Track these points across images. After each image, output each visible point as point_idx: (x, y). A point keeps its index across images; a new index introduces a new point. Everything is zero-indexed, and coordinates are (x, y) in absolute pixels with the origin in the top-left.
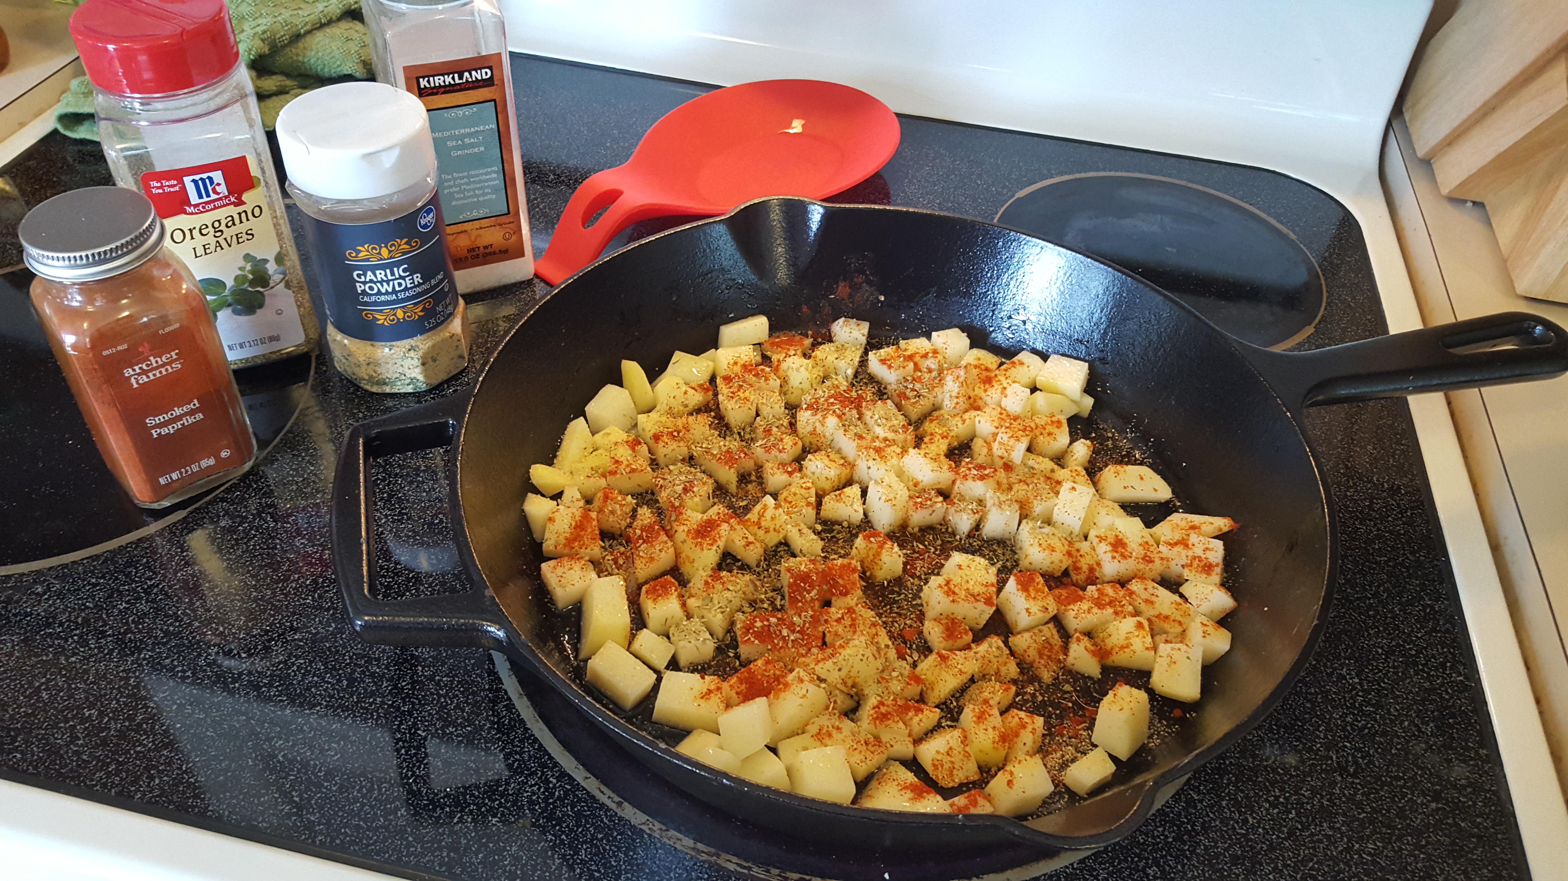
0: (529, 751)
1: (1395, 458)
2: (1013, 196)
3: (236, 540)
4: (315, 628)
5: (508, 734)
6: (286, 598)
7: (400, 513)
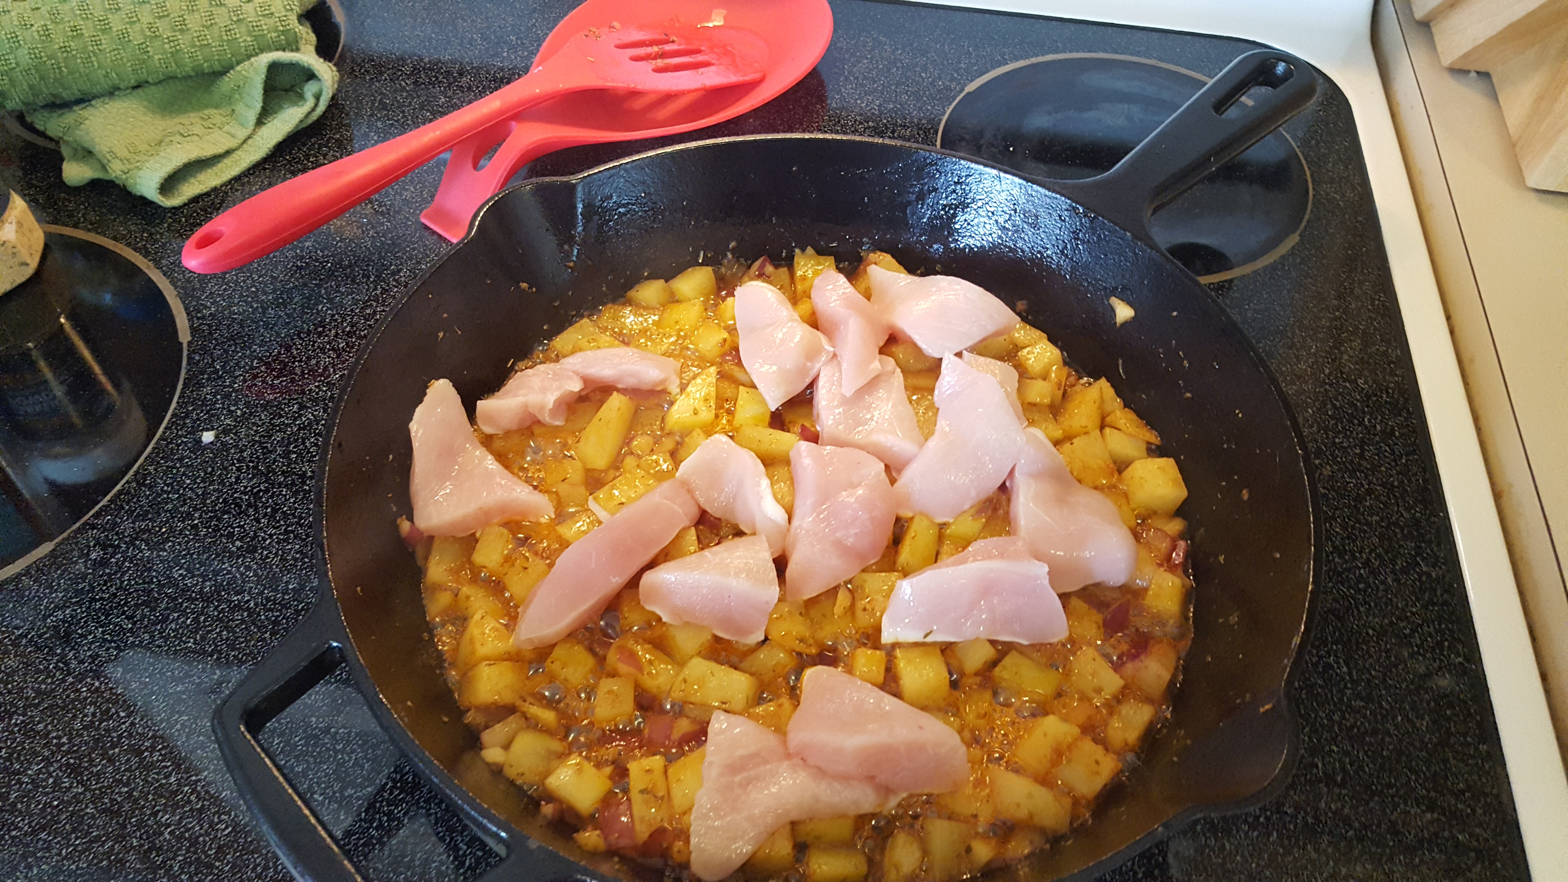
0: (436, 813)
1: (1387, 392)
2: (962, 90)
3: (109, 575)
5: (412, 793)
7: (286, 532)
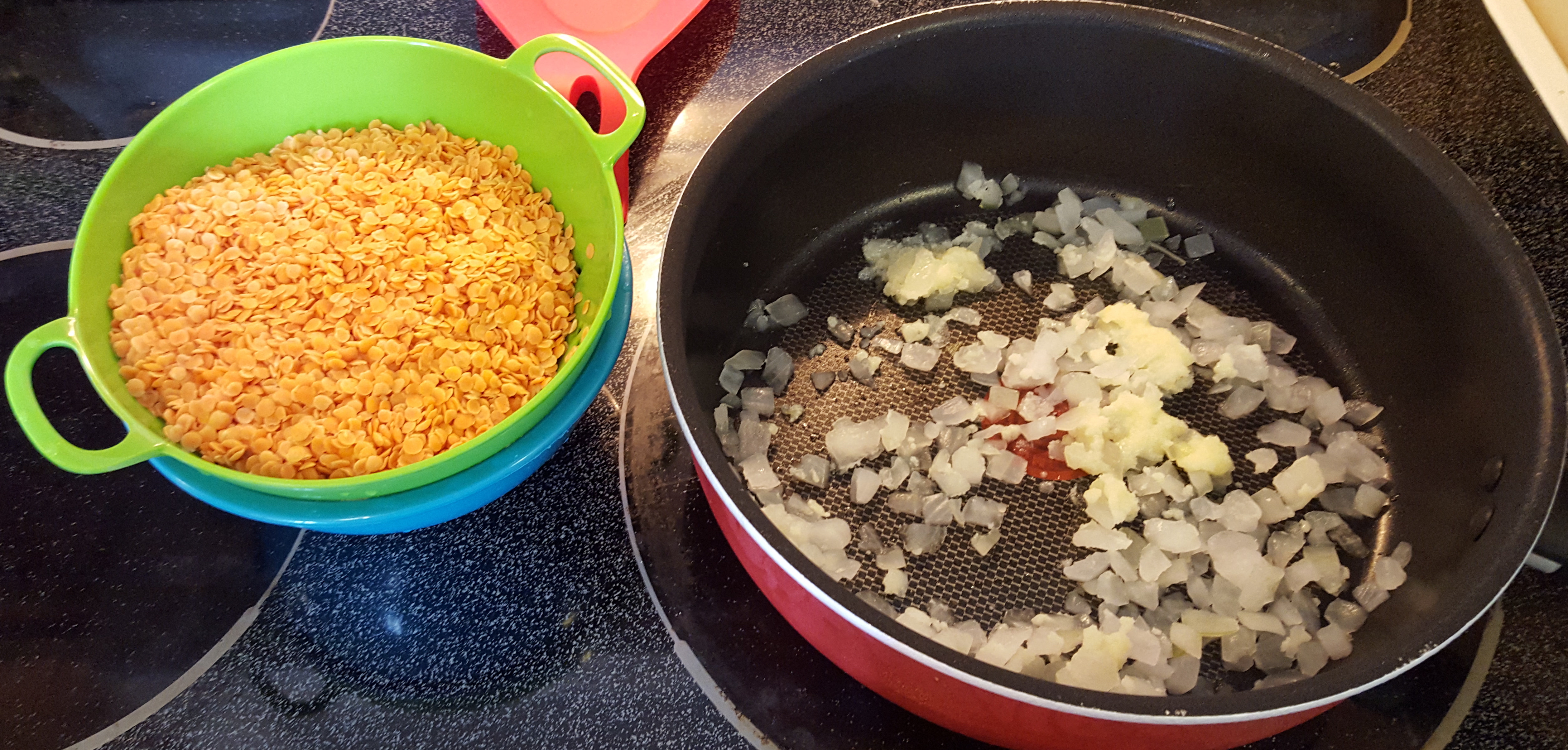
4: (490, 720)
6: (435, 689)
